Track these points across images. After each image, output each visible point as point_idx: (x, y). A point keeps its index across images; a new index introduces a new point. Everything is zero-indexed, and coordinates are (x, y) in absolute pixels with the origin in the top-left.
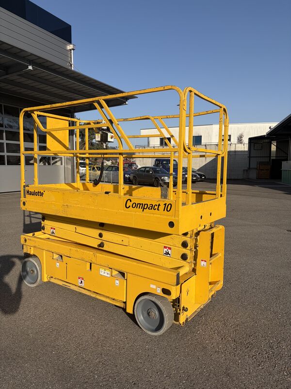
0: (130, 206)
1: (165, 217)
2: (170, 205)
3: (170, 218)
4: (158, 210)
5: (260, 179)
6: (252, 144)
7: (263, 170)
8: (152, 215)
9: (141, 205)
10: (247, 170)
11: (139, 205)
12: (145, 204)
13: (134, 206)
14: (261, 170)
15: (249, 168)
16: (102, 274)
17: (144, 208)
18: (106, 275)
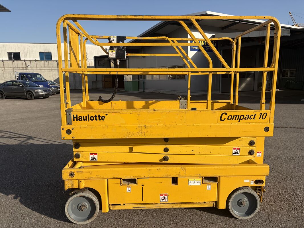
0: (225, 119)
1: (261, 124)
2: (265, 114)
3: (265, 124)
4: (254, 119)
5: (106, 88)
6: (97, 62)
7: (107, 81)
8: (248, 124)
9: (237, 117)
10: (95, 81)
11: (235, 117)
12: (241, 116)
13: (229, 119)
14: (106, 81)
15: (96, 80)
16: (192, 184)
17: (240, 119)
18: (196, 184)
